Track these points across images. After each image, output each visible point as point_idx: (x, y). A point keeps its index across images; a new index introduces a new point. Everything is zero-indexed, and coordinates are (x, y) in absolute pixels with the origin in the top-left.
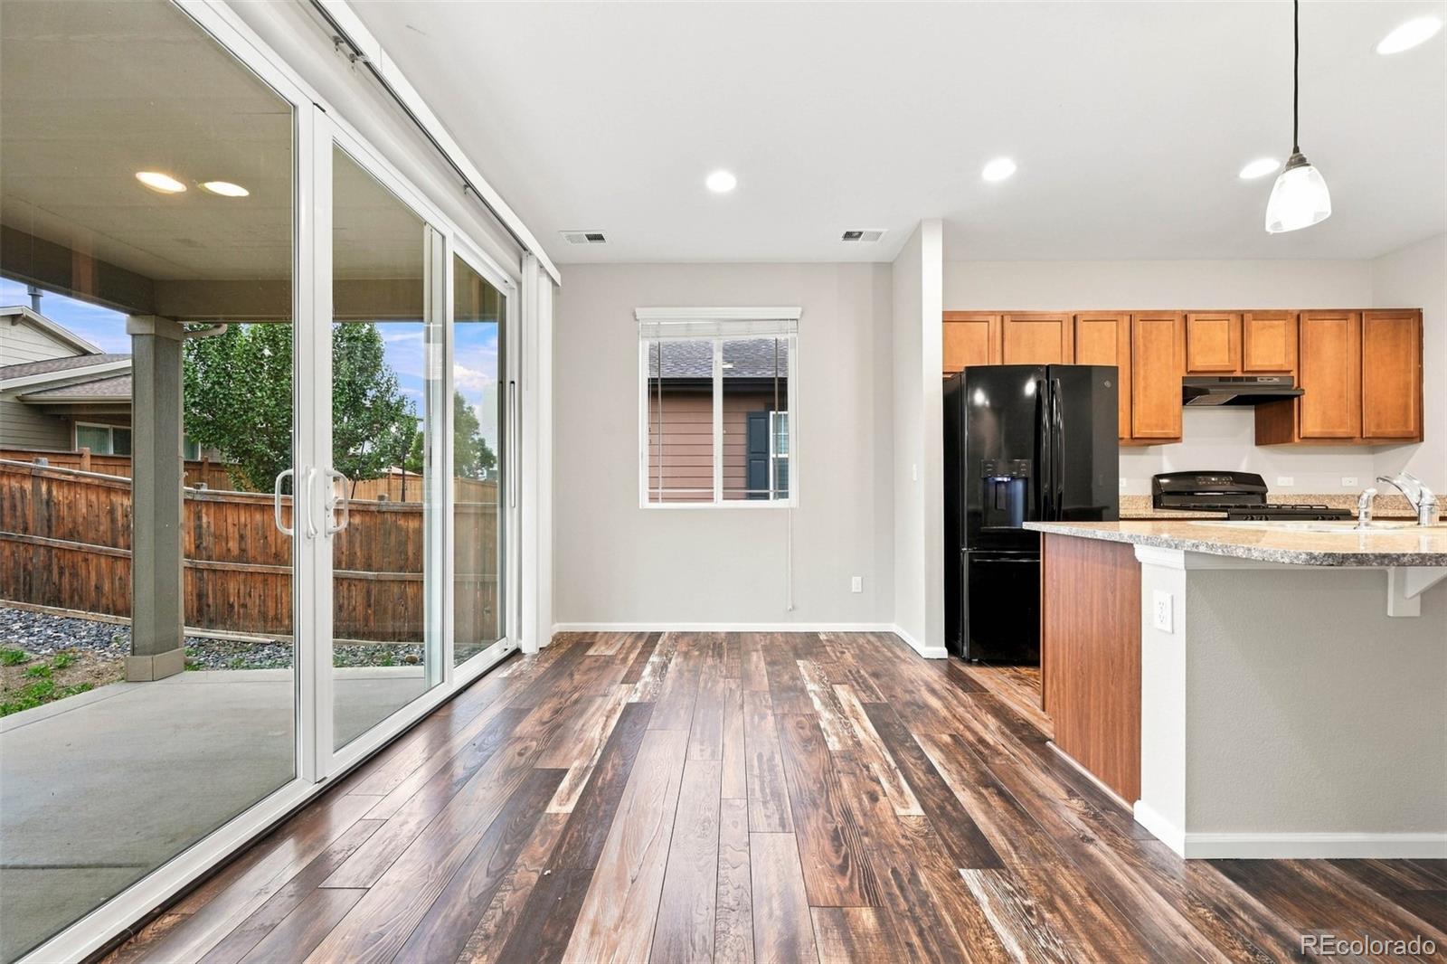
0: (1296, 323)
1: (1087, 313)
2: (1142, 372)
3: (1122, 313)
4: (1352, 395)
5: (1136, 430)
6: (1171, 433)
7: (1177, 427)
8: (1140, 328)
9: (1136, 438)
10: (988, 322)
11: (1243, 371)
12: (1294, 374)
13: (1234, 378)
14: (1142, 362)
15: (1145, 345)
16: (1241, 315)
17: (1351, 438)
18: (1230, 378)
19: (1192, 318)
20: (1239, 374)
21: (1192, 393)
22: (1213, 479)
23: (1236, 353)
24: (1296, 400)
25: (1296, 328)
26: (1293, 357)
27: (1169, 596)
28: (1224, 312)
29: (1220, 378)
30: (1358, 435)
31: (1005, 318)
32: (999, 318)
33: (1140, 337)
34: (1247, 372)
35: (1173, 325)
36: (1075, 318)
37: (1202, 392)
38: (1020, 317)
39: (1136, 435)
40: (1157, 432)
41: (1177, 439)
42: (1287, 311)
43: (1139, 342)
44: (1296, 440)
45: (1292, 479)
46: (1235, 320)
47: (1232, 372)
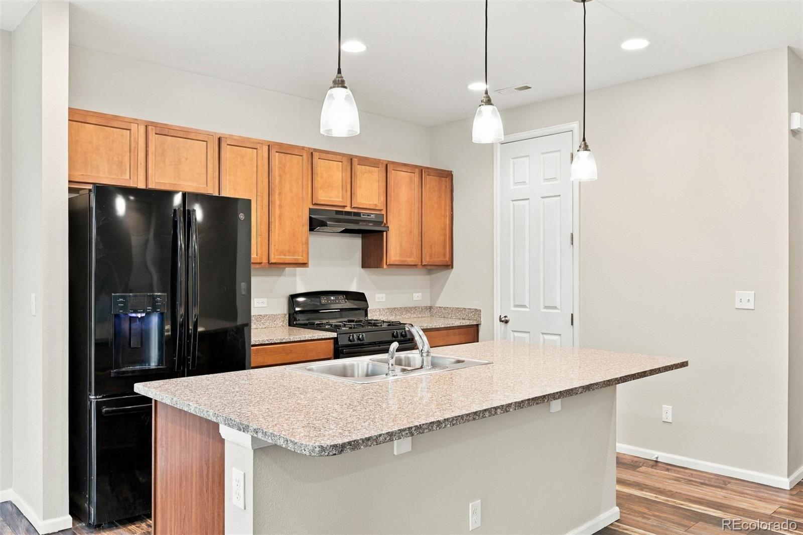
0: (385, 171)
1: (231, 136)
2: (277, 202)
3: (262, 143)
4: (416, 232)
5: (272, 256)
6: (300, 259)
7: (304, 255)
8: (276, 157)
9: (272, 263)
10: (130, 130)
11: (351, 207)
12: (384, 212)
13: (346, 212)
14: (277, 192)
15: (280, 176)
16: (351, 159)
17: (416, 265)
18: (342, 211)
19: (316, 155)
20: (348, 209)
21: (315, 224)
22: (332, 298)
23: (346, 191)
24: (385, 233)
25: (385, 174)
26: (383, 199)
27: (243, 473)
28: (339, 154)
29: (336, 211)
30: (420, 264)
31: (150, 128)
32: (142, 129)
33: (277, 168)
34: (354, 208)
35: (302, 159)
36: (219, 139)
37: (323, 224)
38: (164, 131)
39: (272, 261)
40: (289, 258)
41: (304, 265)
42: (380, 160)
43: (276, 172)
44: (385, 266)
45: (384, 295)
46: (346, 163)
47: (344, 207)
